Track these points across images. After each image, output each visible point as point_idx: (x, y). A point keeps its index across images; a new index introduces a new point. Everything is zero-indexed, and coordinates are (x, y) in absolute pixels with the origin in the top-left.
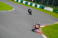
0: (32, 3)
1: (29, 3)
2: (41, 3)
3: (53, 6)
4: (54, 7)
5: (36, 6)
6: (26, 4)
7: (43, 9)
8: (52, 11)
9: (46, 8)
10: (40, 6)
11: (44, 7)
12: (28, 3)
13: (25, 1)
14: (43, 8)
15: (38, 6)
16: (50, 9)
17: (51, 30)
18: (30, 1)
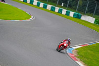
0: (61, 9)
1: (57, 9)
2: (75, 9)
3: (95, 14)
4: (97, 16)
5: (68, 14)
6: (52, 10)
7: (80, 18)
8: (93, 23)
9: (83, 18)
10: (74, 14)
11: (81, 15)
12: (55, 8)
13: (51, 6)
14: (78, 17)
15: (72, 14)
16: (91, 19)
17: (92, 52)
18: (59, 6)
